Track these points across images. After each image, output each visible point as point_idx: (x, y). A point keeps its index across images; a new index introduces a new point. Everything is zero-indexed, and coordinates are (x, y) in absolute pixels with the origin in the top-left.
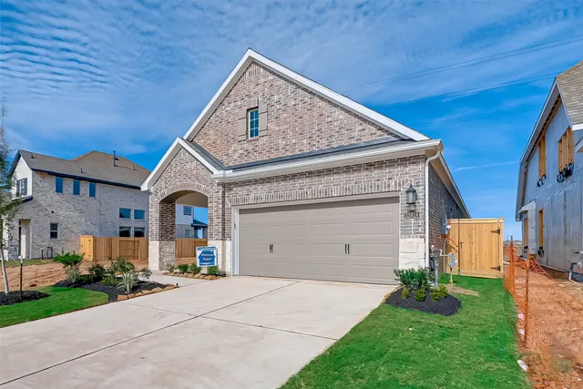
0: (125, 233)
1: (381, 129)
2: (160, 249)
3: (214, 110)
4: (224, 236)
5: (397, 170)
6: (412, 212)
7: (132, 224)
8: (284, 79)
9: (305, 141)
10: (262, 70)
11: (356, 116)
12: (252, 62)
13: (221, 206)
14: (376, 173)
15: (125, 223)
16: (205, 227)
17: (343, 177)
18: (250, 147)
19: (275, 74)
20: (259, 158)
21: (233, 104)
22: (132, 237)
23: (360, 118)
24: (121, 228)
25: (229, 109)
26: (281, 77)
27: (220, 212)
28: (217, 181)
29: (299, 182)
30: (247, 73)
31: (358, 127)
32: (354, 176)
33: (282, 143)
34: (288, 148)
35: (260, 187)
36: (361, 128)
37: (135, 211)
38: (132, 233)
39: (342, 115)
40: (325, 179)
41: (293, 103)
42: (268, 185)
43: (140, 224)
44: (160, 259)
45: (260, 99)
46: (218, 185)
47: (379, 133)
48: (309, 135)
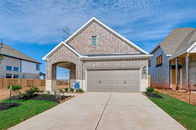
0: (9, 77)
1: (136, 50)
2: (52, 82)
3: (78, 34)
4: (83, 78)
5: (141, 61)
6: (144, 73)
7: (13, 72)
8: (106, 29)
9: (113, 50)
10: (98, 25)
11: (129, 45)
12: (94, 21)
13: (82, 68)
14: (135, 62)
15: (9, 72)
16: (44, 75)
17: (125, 62)
18: (93, 49)
19: (102, 27)
20: (97, 53)
21: (86, 34)
22: (13, 78)
23: (131, 46)
24: (7, 74)
25: (84, 35)
26: (105, 29)
27: (81, 70)
28: (80, 59)
29: (111, 62)
30: (92, 24)
31: (130, 48)
32: (128, 62)
33: (105, 49)
34: (107, 51)
35: (97, 62)
36: (130, 49)
37: (14, 67)
38: (13, 76)
39: (125, 44)
40: (119, 62)
41: (109, 37)
42: (100, 62)
43: (16, 73)
44: (52, 87)
45: (97, 34)
46: (81, 60)
47: (136, 51)
48: (114, 48)
